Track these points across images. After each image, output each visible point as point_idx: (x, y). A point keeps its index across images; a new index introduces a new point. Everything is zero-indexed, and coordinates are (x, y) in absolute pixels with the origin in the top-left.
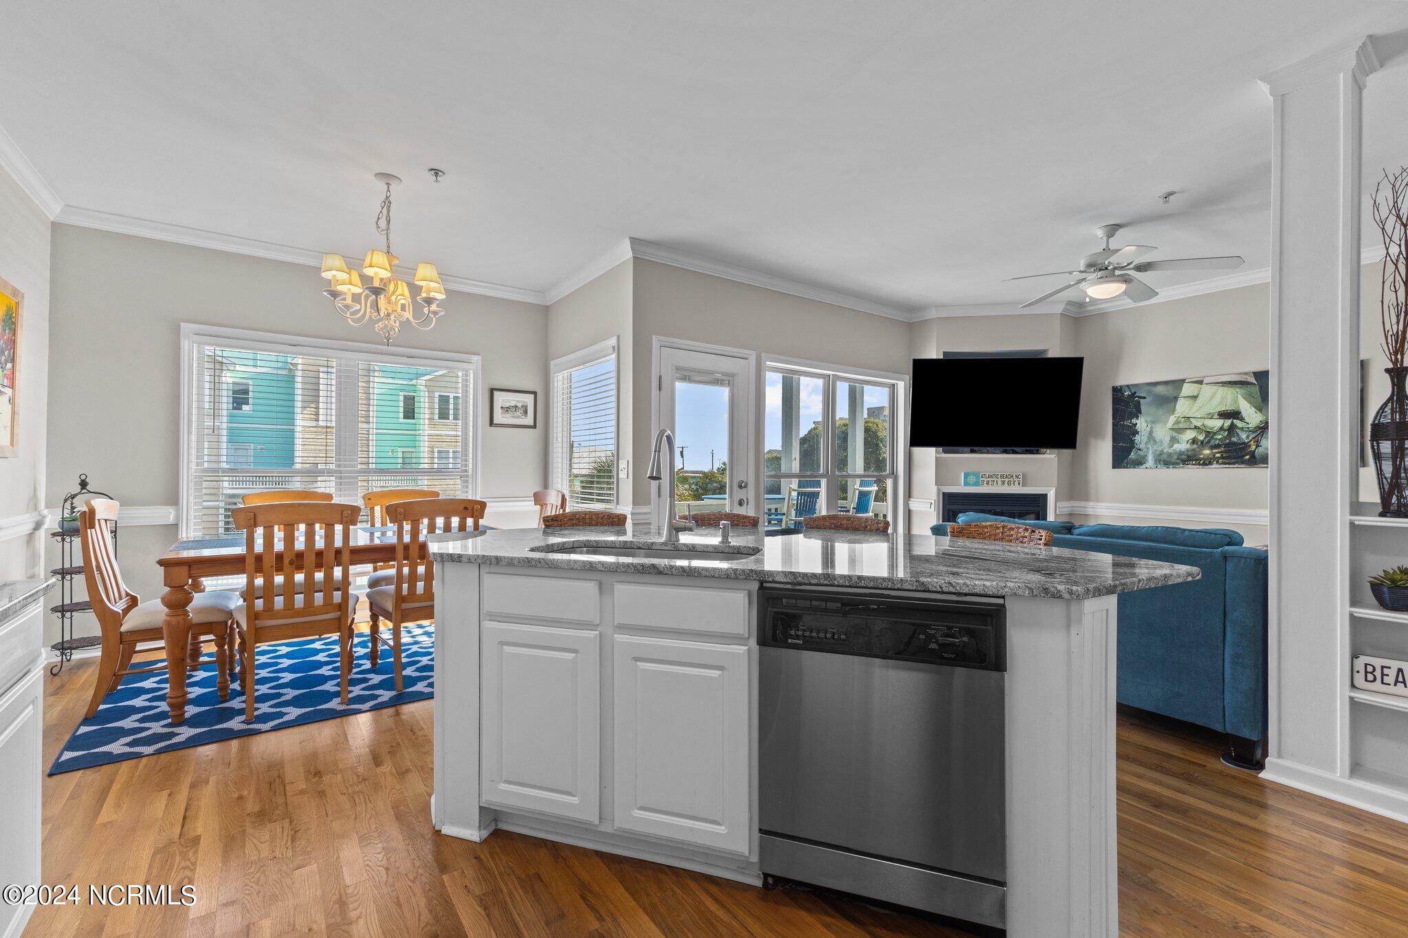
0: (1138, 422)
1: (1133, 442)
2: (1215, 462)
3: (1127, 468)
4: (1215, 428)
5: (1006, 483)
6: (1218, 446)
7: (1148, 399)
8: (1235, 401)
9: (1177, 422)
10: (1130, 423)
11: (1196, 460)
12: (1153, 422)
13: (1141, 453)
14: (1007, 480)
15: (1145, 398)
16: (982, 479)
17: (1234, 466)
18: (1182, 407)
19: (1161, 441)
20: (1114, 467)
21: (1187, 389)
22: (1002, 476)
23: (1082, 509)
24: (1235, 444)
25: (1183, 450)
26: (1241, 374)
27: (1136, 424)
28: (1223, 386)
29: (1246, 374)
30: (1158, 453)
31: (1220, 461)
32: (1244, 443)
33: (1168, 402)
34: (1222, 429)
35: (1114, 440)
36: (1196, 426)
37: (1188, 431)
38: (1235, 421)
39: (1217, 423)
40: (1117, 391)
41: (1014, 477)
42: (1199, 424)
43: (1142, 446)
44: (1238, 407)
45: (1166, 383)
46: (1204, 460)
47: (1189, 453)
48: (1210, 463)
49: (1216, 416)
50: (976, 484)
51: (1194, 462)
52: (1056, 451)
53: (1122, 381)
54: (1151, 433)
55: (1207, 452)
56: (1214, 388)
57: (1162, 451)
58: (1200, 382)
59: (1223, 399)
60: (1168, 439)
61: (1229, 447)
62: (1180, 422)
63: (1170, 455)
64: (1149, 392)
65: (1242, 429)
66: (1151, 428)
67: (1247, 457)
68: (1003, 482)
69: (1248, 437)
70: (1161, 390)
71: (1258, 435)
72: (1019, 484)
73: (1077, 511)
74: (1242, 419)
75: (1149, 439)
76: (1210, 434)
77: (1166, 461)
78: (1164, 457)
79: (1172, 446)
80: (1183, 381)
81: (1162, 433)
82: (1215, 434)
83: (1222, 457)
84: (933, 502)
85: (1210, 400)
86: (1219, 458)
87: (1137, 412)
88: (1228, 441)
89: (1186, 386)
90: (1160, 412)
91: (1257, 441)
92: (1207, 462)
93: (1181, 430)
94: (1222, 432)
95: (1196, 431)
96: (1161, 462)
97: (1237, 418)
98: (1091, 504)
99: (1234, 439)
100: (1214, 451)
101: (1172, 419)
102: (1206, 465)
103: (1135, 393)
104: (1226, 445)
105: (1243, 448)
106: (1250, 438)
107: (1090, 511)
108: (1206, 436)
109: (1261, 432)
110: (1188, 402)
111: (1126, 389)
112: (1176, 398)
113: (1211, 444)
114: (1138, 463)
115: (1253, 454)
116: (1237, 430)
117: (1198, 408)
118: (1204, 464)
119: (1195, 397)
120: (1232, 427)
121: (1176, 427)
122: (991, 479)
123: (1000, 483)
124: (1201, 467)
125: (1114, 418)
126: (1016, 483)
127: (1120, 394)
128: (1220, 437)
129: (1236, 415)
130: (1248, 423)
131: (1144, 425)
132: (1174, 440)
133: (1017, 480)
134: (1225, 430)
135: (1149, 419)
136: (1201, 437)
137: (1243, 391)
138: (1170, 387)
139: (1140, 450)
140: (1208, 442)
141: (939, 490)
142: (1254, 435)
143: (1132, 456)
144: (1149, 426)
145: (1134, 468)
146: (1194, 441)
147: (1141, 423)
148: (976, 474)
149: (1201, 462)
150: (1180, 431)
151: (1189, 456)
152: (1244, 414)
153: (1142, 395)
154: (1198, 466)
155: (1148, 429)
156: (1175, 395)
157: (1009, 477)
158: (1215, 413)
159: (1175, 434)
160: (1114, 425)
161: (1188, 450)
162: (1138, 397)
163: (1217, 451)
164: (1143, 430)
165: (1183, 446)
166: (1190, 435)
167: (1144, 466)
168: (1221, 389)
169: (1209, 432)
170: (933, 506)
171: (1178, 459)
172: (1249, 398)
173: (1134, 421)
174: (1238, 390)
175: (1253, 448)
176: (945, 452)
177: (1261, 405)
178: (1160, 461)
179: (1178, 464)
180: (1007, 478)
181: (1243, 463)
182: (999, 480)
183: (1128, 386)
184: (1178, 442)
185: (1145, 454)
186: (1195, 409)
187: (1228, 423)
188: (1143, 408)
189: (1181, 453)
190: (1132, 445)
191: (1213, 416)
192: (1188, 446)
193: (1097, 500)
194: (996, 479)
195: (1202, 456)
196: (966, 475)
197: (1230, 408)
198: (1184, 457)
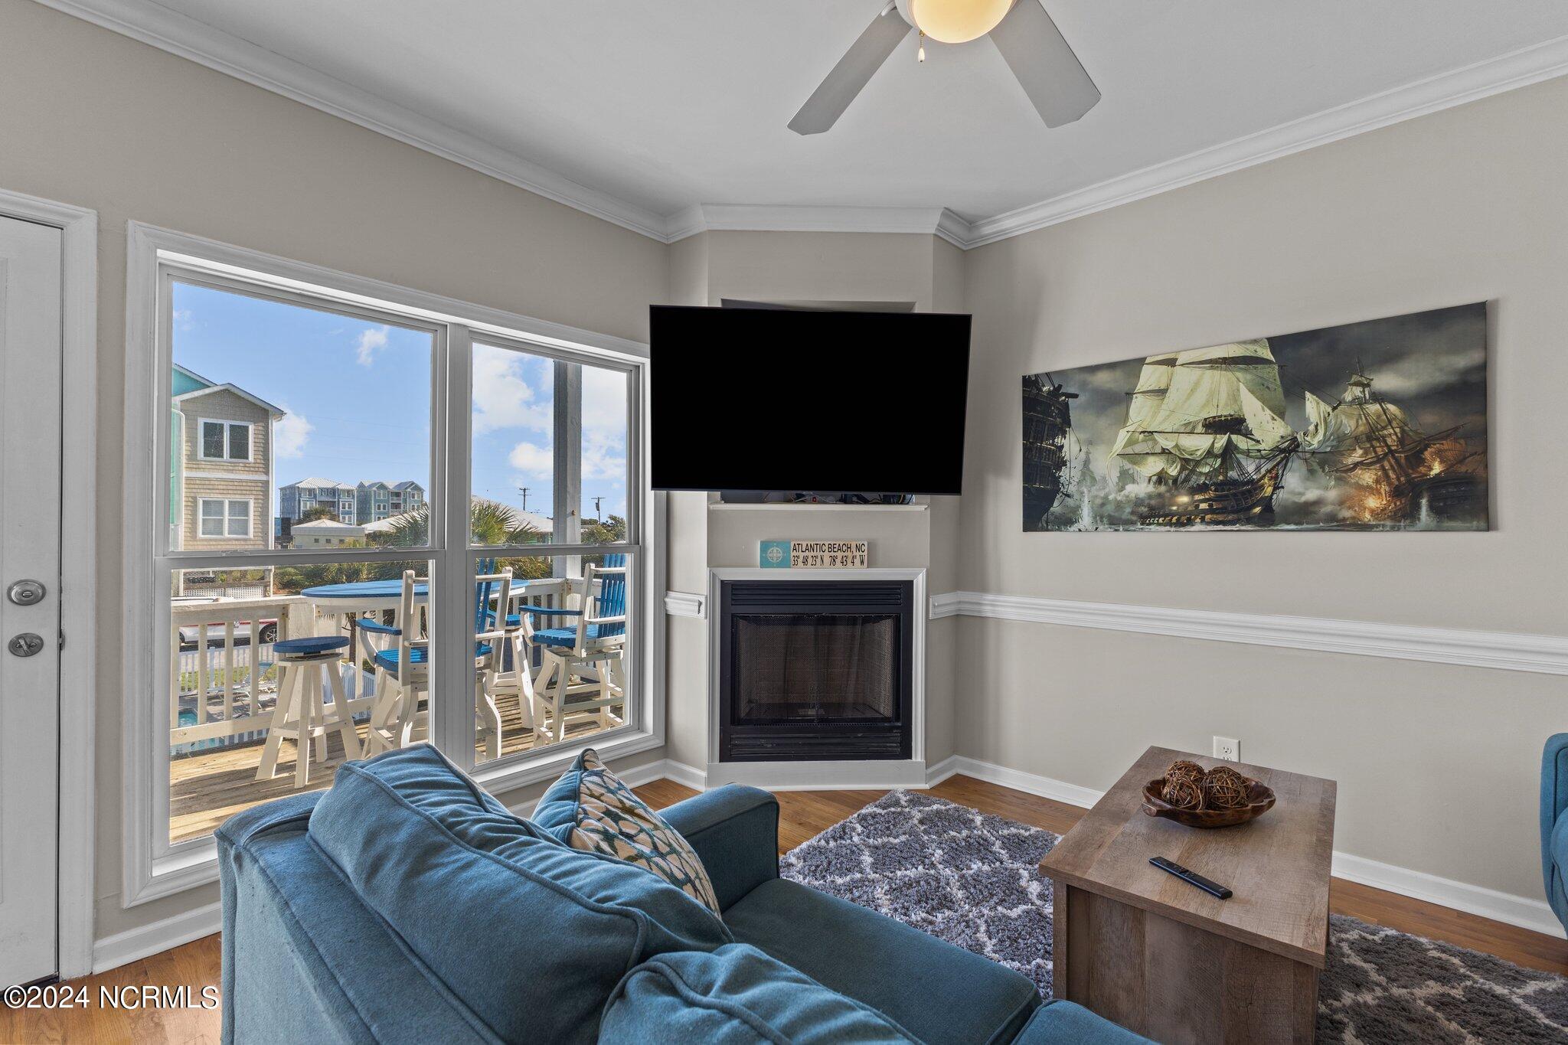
0: (1065, 442)
1: (1056, 481)
2: (1198, 520)
3: (1047, 530)
4: (1199, 453)
5: (838, 561)
6: (1202, 488)
7: (1082, 399)
8: (1235, 397)
9: (1130, 442)
10: (1053, 445)
11: (1165, 516)
12: (1090, 443)
13: (1070, 502)
14: (840, 554)
15: (1075, 396)
16: (795, 553)
17: (1234, 528)
18: (1140, 411)
19: (1104, 478)
20: (1025, 530)
21: (1150, 377)
22: (831, 548)
23: (976, 607)
24: (1234, 483)
25: (1142, 495)
26: (1245, 342)
27: (1062, 446)
28: (1212, 368)
29: (1255, 342)
30: (1098, 501)
31: (1208, 517)
32: (1251, 482)
33: (1117, 401)
34: (1210, 453)
35: (1027, 478)
36: (1163, 449)
37: (1151, 459)
38: (1234, 437)
39: (1200, 443)
40: (1030, 383)
41: (854, 548)
42: (1169, 444)
43: (1072, 489)
44: (1241, 409)
45: (1111, 366)
46: (1180, 515)
47: (1153, 502)
48: (1190, 522)
49: (1200, 429)
50: (784, 563)
51: (1161, 520)
52: (927, 498)
53: (1040, 365)
54: (1087, 463)
55: (1184, 499)
56: (1195, 373)
57: (1106, 498)
58: (1171, 362)
59: (1212, 394)
60: (1114, 476)
61: (1223, 490)
62: (1136, 442)
63: (1119, 505)
64: (1084, 385)
65: (1247, 453)
66: (1088, 453)
67: (1257, 510)
68: (834, 559)
69: (1258, 469)
70: (1103, 379)
71: (1278, 464)
72: (862, 562)
73: (967, 609)
74: (1248, 434)
75: (1083, 474)
76: (1189, 464)
77: (1114, 519)
78: (1110, 509)
79: (1122, 489)
80: (1141, 361)
81: (1106, 463)
82: (1198, 463)
83: (1211, 511)
84: (703, 600)
85: (1188, 398)
86: (1205, 512)
87: (1063, 425)
88: (1221, 478)
89: (1146, 370)
90: (1103, 422)
91: (1277, 476)
92: (1184, 520)
93: (1139, 458)
94: (1210, 461)
95: (1164, 457)
96: (1105, 520)
97: (1239, 432)
98: (989, 597)
99: (1233, 474)
100: (1197, 497)
101: (1123, 436)
102: (1183, 525)
103: (1060, 386)
104: (1219, 486)
105: (1249, 491)
106: (1263, 471)
107: (988, 611)
108: (1183, 468)
109: (1282, 459)
110: (1151, 402)
111: (1046, 380)
112: (1129, 395)
113: (1191, 483)
114: (1066, 521)
115: (1267, 504)
116: (1238, 456)
117: (1168, 413)
118: (1180, 524)
119: (1162, 392)
120: (1230, 449)
121: (1129, 450)
122: (812, 554)
123: (827, 560)
124: (1173, 529)
125: (1026, 435)
126: (857, 561)
127: (1035, 391)
128: (1206, 469)
129: (1234, 424)
130: (1258, 442)
131: (1075, 448)
132: (1126, 477)
133: (858, 554)
134: (1216, 456)
135: (1083, 436)
136: (1173, 471)
137: (1249, 377)
138: (1118, 374)
139: (1068, 496)
140: (1187, 480)
141: (713, 577)
142: (1269, 466)
143: (1056, 507)
144: (1084, 449)
145: (1059, 530)
146: (1161, 478)
147: (1070, 445)
148: (782, 544)
149: (1174, 520)
150: (1136, 458)
151: (1151, 508)
152: (1251, 423)
153: (1072, 390)
154: (1168, 528)
155: (1083, 455)
156: (1126, 389)
157: (845, 548)
158: (1197, 422)
159: (1128, 466)
160: (1027, 449)
161: (1150, 496)
162: (1064, 394)
163: (1202, 497)
164: (1073, 458)
165: (1141, 489)
166: (1154, 465)
167: (1075, 527)
168: (1209, 373)
169: (1187, 461)
170: (703, 608)
171: (1132, 513)
172: (1260, 390)
173: (1059, 440)
174: (1239, 375)
175: (1269, 490)
176: (726, 500)
177: (1284, 404)
178: (1102, 518)
179: (1133, 523)
180: (839, 551)
181: (1249, 521)
182: (827, 555)
183: (1048, 374)
184: (1134, 481)
185: (1077, 503)
186: (1163, 414)
187: (1221, 441)
188: (1074, 415)
189: (1138, 502)
190: (1054, 488)
191: (1194, 428)
192: (1151, 488)
193: (1000, 591)
194: (819, 554)
195: (1175, 508)
196: (765, 546)
197: (1225, 411)
198: (1144, 510)
